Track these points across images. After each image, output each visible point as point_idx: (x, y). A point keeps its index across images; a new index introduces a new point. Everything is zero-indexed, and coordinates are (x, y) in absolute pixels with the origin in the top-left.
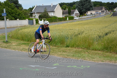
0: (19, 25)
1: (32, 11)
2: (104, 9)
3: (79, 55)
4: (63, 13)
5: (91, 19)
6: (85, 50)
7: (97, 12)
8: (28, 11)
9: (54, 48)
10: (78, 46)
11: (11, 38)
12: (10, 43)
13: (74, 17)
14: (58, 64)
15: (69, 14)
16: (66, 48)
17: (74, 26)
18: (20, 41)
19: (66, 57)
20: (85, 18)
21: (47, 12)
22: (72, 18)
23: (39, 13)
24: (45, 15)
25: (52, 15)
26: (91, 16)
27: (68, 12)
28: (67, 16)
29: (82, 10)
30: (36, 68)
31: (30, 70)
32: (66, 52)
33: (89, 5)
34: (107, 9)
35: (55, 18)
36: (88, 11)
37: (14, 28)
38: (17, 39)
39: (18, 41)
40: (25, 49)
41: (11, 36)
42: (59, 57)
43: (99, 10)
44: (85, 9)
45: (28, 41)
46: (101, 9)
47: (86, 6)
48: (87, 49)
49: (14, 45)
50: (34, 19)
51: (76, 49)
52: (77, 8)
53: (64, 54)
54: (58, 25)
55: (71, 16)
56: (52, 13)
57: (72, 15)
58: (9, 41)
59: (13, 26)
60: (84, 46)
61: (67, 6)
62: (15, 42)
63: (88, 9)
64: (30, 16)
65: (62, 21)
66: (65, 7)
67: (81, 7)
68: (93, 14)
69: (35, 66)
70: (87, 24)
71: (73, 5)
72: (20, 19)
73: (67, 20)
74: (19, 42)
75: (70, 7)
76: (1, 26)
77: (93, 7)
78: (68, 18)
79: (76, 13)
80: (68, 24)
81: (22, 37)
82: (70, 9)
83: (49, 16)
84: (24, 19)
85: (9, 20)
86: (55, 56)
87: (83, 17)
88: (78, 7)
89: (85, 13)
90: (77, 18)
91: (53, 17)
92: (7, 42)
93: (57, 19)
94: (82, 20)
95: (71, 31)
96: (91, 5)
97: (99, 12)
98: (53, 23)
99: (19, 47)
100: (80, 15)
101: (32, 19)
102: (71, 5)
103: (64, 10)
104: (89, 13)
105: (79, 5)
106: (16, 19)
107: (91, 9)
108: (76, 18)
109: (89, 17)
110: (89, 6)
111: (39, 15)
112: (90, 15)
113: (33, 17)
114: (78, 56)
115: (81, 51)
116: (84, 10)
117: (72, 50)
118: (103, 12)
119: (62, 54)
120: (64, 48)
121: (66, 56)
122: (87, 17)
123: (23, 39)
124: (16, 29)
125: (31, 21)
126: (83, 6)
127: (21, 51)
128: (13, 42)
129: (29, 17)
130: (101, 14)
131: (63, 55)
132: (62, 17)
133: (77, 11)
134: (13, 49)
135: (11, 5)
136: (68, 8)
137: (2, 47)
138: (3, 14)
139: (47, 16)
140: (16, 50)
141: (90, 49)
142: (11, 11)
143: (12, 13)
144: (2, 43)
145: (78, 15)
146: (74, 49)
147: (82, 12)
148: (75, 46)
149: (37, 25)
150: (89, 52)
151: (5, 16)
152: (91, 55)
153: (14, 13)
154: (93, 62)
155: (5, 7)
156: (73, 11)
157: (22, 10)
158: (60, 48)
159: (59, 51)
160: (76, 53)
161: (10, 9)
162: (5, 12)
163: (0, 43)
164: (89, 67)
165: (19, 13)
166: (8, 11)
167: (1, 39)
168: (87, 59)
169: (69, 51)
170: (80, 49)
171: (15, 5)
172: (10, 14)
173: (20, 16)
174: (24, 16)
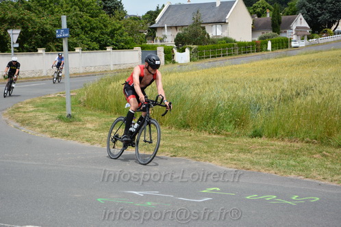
1: (154, 20)
3: (292, 162)
4: (255, 29)
6: (313, 146)
8: (144, 21)
9: (214, 139)
10: (292, 135)
11: (85, 106)
12: (80, 121)
13: (291, 41)
14: (218, 189)
15: (273, 31)
16: (251, 140)
17: (286, 68)
18: (109, 115)
19: (249, 166)
20: (327, 43)
21: (202, 25)
22: (284, 44)
23: (176, 27)
24: (195, 35)
25: (219, 33)
27: (273, 21)
28: (269, 37)
29: (320, 15)
30: (147, 198)
31: (128, 204)
32: (249, 151)
35: (226, 44)
37: (93, 74)
38: (101, 109)
39: (104, 115)
41: (85, 101)
42: (225, 168)
44: (330, 12)
48: (322, 142)
49: (90, 129)
50: (158, 49)
51: (282, 143)
52: (301, 9)
53: (244, 156)
54: (234, 66)
55: (283, 35)
56: (219, 26)
57: (286, 32)
58: (77, 116)
59: (93, 70)
60: (312, 134)
61: (268, 4)
62: (94, 118)
64: (147, 36)
65: (250, 54)
66: (264, 8)
67: (317, 5)
69: (146, 193)
70: (333, 61)
72: (117, 47)
73: (267, 50)
74: (107, 120)
75: (277, 5)
78: (269, 44)
79: (297, 28)
80: (269, 61)
81: (118, 105)
82: (278, 14)
83: (208, 36)
84: (128, 46)
85: (82, 50)
86: (213, 163)
87: (323, 39)
88: (304, 5)
89: (330, 27)
90: (302, 44)
91: (221, 40)
92: (70, 119)
93: (233, 45)
94: (316, 48)
95: (271, 85)
98: (222, 58)
100: (313, 32)
101: (154, 49)
103: (259, 16)
106: (103, 47)
108: (297, 43)
111: (175, 33)
113: (156, 41)
114: (288, 164)
115: (300, 150)
116: (327, 16)
117: (271, 147)
119: (235, 158)
120: (246, 140)
121: (246, 165)
122: (335, 39)
124: (96, 78)
126: (322, 3)
128: (89, 118)
129: (146, 42)
131: (239, 160)
132: (250, 41)
133: (303, 19)
134: (87, 141)
135: (88, 5)
136: (270, 10)
137: (55, 134)
138: (59, 33)
139: (203, 38)
140: (93, 144)
141: (332, 144)
142: (89, 22)
143: (91, 30)
144: (56, 121)
145: (303, 33)
146: (276, 143)
147: (319, 24)
148: (283, 133)
149: (170, 66)
150: (327, 154)
151: (64, 37)
152: (332, 161)
153: (97, 28)
154: (332, 186)
155: (69, 10)
156: (289, 19)
157: (122, 18)
158: (231, 141)
159: (226, 149)
160: (282, 155)
161: (86, 16)
162: (64, 26)
163: (51, 121)
164: (318, 199)
165: (115, 30)
166: (81, 24)
167: (55, 109)
168: (314, 173)
169: (260, 149)
170: (296, 144)
171: (101, 4)
172: (86, 32)
173: (117, 37)
174: (129, 38)
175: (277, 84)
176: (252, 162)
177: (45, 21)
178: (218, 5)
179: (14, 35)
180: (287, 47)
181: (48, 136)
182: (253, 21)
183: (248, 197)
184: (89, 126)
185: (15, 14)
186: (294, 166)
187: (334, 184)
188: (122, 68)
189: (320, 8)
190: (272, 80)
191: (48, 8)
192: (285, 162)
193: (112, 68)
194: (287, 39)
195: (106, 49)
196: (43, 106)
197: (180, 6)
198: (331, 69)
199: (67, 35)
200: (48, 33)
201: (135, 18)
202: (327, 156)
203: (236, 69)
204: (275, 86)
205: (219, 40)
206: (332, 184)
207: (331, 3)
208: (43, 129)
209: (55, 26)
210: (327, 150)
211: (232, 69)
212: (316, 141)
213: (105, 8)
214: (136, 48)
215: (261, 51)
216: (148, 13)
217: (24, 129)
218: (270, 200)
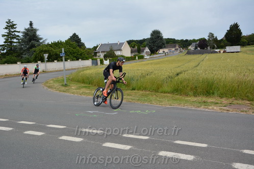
0: (81, 66)
1: (96, 49)
2: (177, 47)
3: (146, 99)
4: (132, 52)
6: (153, 93)
8: (92, 50)
10: (146, 89)
11: (71, 81)
12: (70, 86)
13: (144, 56)
14: (120, 109)
15: (138, 53)
16: (132, 91)
17: (143, 66)
19: (131, 101)
21: (113, 51)
22: (142, 57)
23: (104, 52)
24: (111, 54)
25: (119, 54)
26: (164, 54)
27: (138, 49)
28: (137, 55)
29: (153, 47)
30: (94, 113)
31: (87, 116)
32: (131, 95)
33: (161, 42)
34: (181, 47)
37: (75, 69)
38: (77, 82)
40: (85, 93)
41: (71, 79)
43: (173, 48)
44: (157, 47)
45: (89, 84)
46: (175, 47)
47: (158, 44)
48: (156, 91)
50: (98, 59)
51: (142, 92)
52: (147, 45)
53: (129, 97)
55: (141, 54)
56: (119, 51)
58: (68, 84)
59: (74, 67)
60: (153, 89)
61: (136, 44)
62: (75, 85)
63: (160, 47)
64: (93, 55)
65: (130, 61)
66: (134, 45)
67: (152, 44)
68: (166, 52)
69: (94, 111)
70: (158, 63)
71: (143, 42)
72: (83, 59)
73: (136, 60)
74: (79, 85)
77: (166, 45)
78: (137, 57)
79: (146, 52)
80: (137, 63)
81: (83, 80)
82: (140, 47)
83: (116, 55)
84: (87, 59)
87: (155, 56)
89: (157, 52)
90: (148, 57)
92: (66, 85)
94: (153, 59)
95: (138, 71)
96: (163, 42)
97: (172, 50)
99: (79, 90)
100: (151, 53)
101: (96, 59)
102: (141, 42)
103: (133, 48)
104: (161, 51)
105: (150, 43)
106: (78, 60)
107: (163, 46)
108: (146, 57)
109: (161, 55)
110: (160, 44)
111: (104, 54)
112: (162, 53)
113: (97, 57)
115: (148, 94)
116: (155, 48)
117: (139, 94)
118: (177, 50)
120: (130, 91)
122: (159, 56)
123: (83, 82)
124: (76, 71)
125: (95, 61)
126: (154, 43)
127: (80, 96)
128: (73, 85)
129: (93, 57)
130: (175, 53)
132: (130, 56)
133: (148, 49)
134: (72, 93)
136: (137, 46)
137: (60, 91)
138: (61, 55)
139: (114, 56)
140: (74, 94)
141: (159, 92)
142: (73, 51)
144: (61, 86)
145: (148, 54)
146: (140, 92)
147: (153, 51)
148: (142, 88)
149: (102, 66)
151: (63, 56)
152: (159, 98)
153: (75, 52)
156: (143, 49)
157: (84, 49)
160: (142, 96)
161: (72, 49)
162: (63, 52)
163: (59, 86)
164: (155, 111)
165: (82, 53)
166: (70, 51)
167: (60, 82)
169: (135, 94)
170: (147, 92)
172: (72, 54)
173: (83, 56)
174: (87, 56)
177: (57, 51)
178: (118, 44)
179: (46, 56)
181: (58, 92)
182: (131, 49)
183: (131, 112)
184: (73, 88)
185: (46, 49)
187: (160, 106)
188: (85, 66)
192: (143, 99)
196: (56, 81)
197: (105, 44)
198: (158, 66)
200: (58, 55)
201: (89, 49)
202: (158, 96)
208: (56, 89)
209: (60, 52)
210: (157, 94)
212: (154, 91)
213: (78, 45)
214: (90, 59)
215: (134, 60)
216: (94, 47)
217: (49, 90)
218: (138, 113)
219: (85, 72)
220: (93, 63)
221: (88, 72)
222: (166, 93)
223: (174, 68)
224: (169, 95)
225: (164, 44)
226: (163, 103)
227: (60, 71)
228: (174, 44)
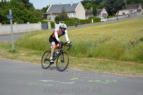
0: (29, 30)
1: (46, 11)
2: (140, 8)
3: (105, 67)
4: (86, 14)
5: (123, 21)
6: (113, 60)
7: (132, 12)
8: (42, 12)
9: (73, 58)
10: (104, 56)
11: (19, 46)
12: (18, 52)
13: (101, 19)
14: (77, 78)
15: (94, 15)
16: (88, 59)
17: (100, 30)
18: (30, 50)
19: (88, 69)
20: (115, 20)
21: (65, 13)
22: (98, 20)
23: (55, 14)
24: (63, 17)
25: (72, 16)
26: (124, 17)
27: (93, 11)
28: (92, 18)
29: (111, 9)
32: (88, 63)
33: (121, 2)
36: (120, 10)
37: (22, 33)
38: (26, 48)
39: (28, 50)
40: (36, 60)
41: (19, 44)
42: (79, 70)
43: (134, 8)
44: (115, 8)
45: (41, 50)
46: (137, 7)
47: (117, 4)
48: (116, 59)
49: (23, 56)
50: (48, 23)
51: (101, 60)
52: (104, 6)
53: (86, 65)
54: (79, 29)
55: (97, 17)
56: (72, 14)
57: (99, 16)
58: (16, 50)
59: (21, 31)
60: (112, 56)
61: (91, 5)
62: (24, 51)
63: (120, 7)
64: (43, 18)
65: (85, 25)
66: (89, 6)
68: (126, 13)
69: (48, 81)
70: (117, 27)
71: (100, 3)
72: (32, 22)
73: (91, 23)
74: (29, 52)
75: (95, 5)
76: (7, 31)
78: (92, 20)
79: (103, 14)
80: (93, 27)
81: (33, 46)
82: (95, 8)
83: (68, 17)
84: (36, 22)
85: (17, 23)
86: (74, 68)
87: (113, 18)
89: (115, 14)
90: (105, 20)
91: (74, 19)
92: (14, 52)
93: (78, 21)
94: (111, 22)
95: (95, 36)
96: (123, 2)
97: (134, 11)
98: (74, 26)
99: (29, 57)
100: (109, 16)
101: (47, 22)
102: (97, 3)
103: (88, 9)
104: (120, 13)
105: (107, 3)
106: (25, 22)
107: (123, 7)
108: (103, 20)
109: (121, 18)
110: (120, 4)
111: (55, 16)
112: (121, 15)
113: (47, 19)
114: (103, 68)
115: (108, 62)
116: (114, 9)
117: (96, 61)
118: (140, 11)
119: (83, 66)
120: (86, 59)
121: (87, 69)
123: (34, 48)
124: (24, 35)
125: (45, 25)
126: (112, 4)
127: (31, 63)
128: (22, 51)
129: (43, 20)
130: (137, 14)
131: (84, 67)
132: (85, 19)
133: (105, 10)
134: (22, 60)
135: (19, 5)
136: (92, 7)
137: (8, 58)
138: (8, 17)
139: (66, 18)
140: (24, 62)
141: (120, 59)
142: (20, 12)
143: (20, 15)
144: (8, 53)
145: (105, 16)
146: (98, 59)
147: (111, 12)
148: (100, 55)
149: (53, 29)
150: (118, 63)
151: (11, 18)
152: (120, 66)
153: (23, 14)
154: (121, 76)
155: (11, 7)
156: (100, 10)
157: (33, 10)
158: (80, 59)
159: (79, 62)
160: (101, 64)
161: (18, 10)
162: (11, 13)
163: (6, 53)
164: (116, 81)
165: (30, 15)
166: (16, 13)
167: (7, 48)
168: (114, 71)
169: (92, 62)
170: (106, 60)
171: (24, 5)
172: (18, 16)
173: (31, 18)
174: (36, 18)
175: (97, 36)
176: (89, 67)
177: (1, 12)
178: (72, 5)
180: (99, 21)
181: (5, 59)
182: (86, 11)
183: (89, 81)
184: (22, 54)
186: (106, 68)
187: (122, 75)
188: (33, 30)
189: (111, 6)
190: (95, 35)
191: (2, 6)
192: (102, 67)
193: (30, 31)
194: (99, 18)
195: (27, 23)
196: (2, 47)
198: (117, 30)
199: (12, 17)
200: (3, 17)
201: (38, 10)
202: (118, 64)
203: (80, 30)
204: (96, 37)
205: (73, 19)
206: (121, 75)
207: (116, 4)
208: (3, 56)
209: (5, 14)
210: (118, 62)
211: (78, 30)
212: (114, 58)
213: (26, 6)
214: (39, 23)
215: (89, 23)
216: (43, 8)
218: (98, 82)
219: (34, 36)
220: (43, 27)
221: (39, 37)
222: (128, 60)
223: (137, 32)
224: (131, 63)
225: (124, 4)
226: (125, 72)
227: (5, 35)
228: (137, 4)
